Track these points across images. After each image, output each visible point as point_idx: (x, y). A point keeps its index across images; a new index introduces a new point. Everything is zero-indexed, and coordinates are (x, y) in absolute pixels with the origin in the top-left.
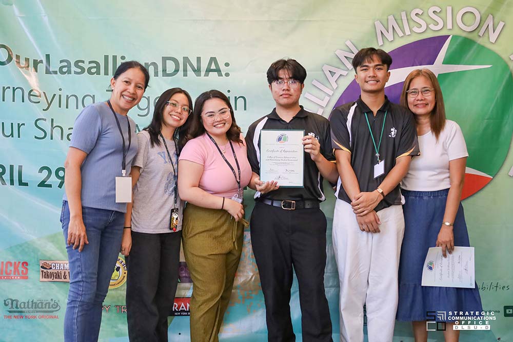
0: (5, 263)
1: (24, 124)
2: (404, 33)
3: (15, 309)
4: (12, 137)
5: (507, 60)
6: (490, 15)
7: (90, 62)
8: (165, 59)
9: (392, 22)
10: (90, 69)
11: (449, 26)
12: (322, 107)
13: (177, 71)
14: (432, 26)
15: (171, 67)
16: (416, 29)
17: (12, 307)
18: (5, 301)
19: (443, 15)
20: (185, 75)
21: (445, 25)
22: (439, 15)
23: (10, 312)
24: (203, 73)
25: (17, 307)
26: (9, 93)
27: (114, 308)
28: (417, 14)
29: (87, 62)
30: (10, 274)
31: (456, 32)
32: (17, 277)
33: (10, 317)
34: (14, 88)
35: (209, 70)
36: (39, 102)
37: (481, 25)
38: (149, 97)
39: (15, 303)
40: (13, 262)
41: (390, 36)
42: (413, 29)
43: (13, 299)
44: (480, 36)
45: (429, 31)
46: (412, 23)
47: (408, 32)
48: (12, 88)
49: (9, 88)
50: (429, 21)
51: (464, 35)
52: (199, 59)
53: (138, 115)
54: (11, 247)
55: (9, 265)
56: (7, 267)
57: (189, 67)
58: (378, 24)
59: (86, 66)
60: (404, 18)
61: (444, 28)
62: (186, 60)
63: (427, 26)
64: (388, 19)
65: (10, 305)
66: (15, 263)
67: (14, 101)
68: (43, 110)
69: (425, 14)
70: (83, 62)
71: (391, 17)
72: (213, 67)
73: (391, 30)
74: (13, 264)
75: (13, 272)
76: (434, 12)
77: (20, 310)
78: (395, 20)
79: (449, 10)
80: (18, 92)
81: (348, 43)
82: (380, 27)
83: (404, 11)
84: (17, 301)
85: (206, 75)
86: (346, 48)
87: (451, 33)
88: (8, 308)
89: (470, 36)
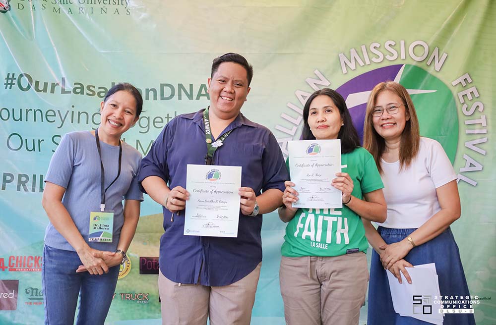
0: (27, 257)
1: (43, 140)
2: (365, 63)
3: (35, 297)
4: (34, 151)
5: (449, 86)
6: (436, 47)
7: (99, 88)
8: (162, 86)
9: (354, 54)
10: (99, 93)
11: (403, 57)
12: (296, 125)
13: (172, 95)
14: (388, 57)
15: (167, 91)
16: (374, 60)
17: (32, 295)
18: (26, 290)
19: (397, 47)
20: (180, 98)
21: (399, 56)
22: (394, 48)
23: (30, 299)
24: (195, 97)
25: (36, 295)
26: (31, 114)
27: (119, 296)
28: (374, 47)
29: (97, 88)
30: (31, 267)
31: (409, 61)
32: (37, 269)
33: (30, 303)
34: (35, 110)
35: (199, 95)
36: (54, 121)
37: (429, 56)
38: (149, 117)
39: (35, 291)
40: (34, 256)
41: (352, 65)
42: (372, 60)
43: (34, 288)
44: (427, 65)
45: (385, 61)
46: (371, 55)
47: (368, 62)
48: (33, 110)
49: (31, 110)
50: (386, 53)
51: (414, 63)
52: (191, 86)
53: (140, 132)
54: (32, 244)
55: (30, 259)
56: (28, 261)
57: (183, 92)
58: (341, 55)
59: (97, 90)
60: (364, 50)
61: (399, 59)
62: (181, 86)
63: (384, 57)
64: (350, 52)
65: (30, 294)
66: (36, 257)
67: (35, 121)
68: (58, 128)
69: (382, 47)
70: (94, 87)
71: (353, 50)
72: (203, 92)
73: (353, 61)
74: (34, 258)
75: (33, 265)
76: (389, 45)
77: (39, 297)
78: (357, 52)
79: (402, 43)
80: (38, 113)
81: (317, 72)
82: (344, 59)
83: (363, 45)
84: (37, 289)
85: (198, 98)
86: (315, 77)
87: (405, 63)
88: (29, 296)
89: (419, 65)
